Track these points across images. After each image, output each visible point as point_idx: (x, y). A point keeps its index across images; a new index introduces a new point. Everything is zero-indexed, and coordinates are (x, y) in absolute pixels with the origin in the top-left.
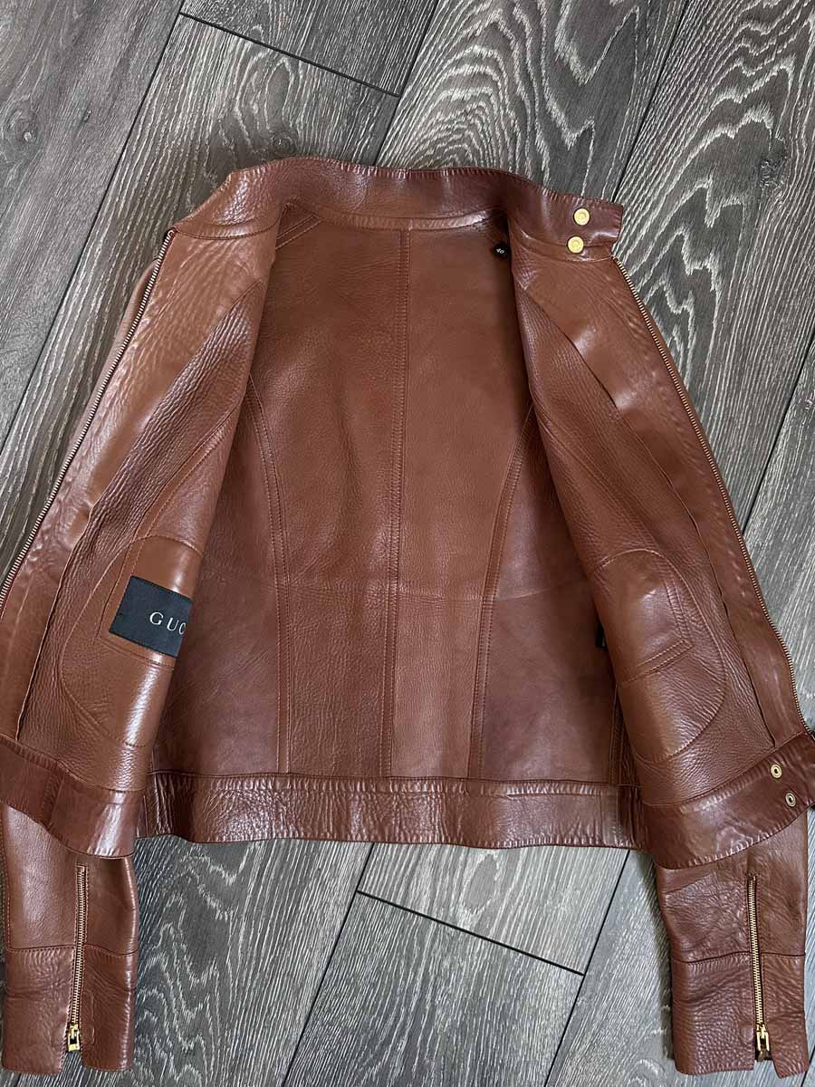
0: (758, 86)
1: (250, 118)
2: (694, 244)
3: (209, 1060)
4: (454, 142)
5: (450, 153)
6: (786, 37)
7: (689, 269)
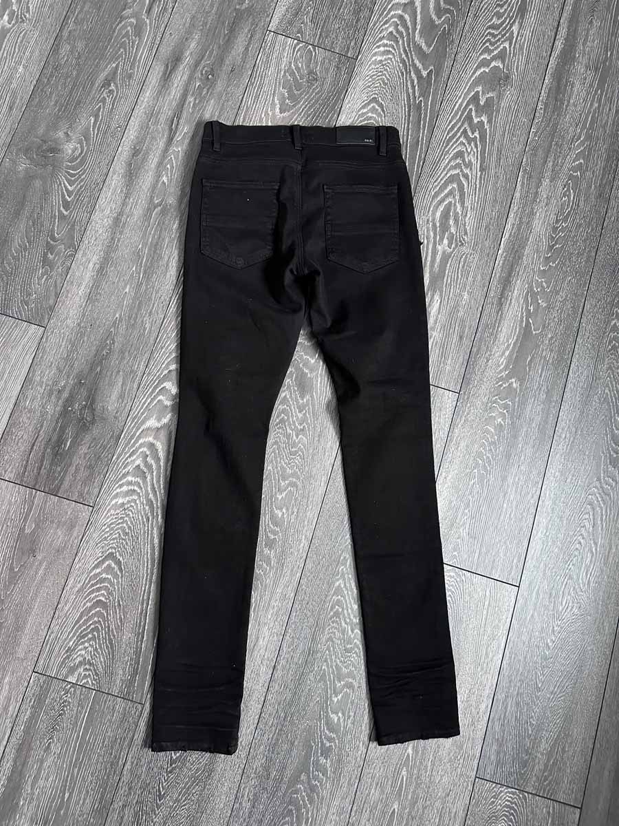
0: (496, 52)
1: (297, 68)
2: (476, 111)
3: (309, 433)
4: (379, 76)
5: (378, 80)
6: (505, 34)
7: (476, 121)
